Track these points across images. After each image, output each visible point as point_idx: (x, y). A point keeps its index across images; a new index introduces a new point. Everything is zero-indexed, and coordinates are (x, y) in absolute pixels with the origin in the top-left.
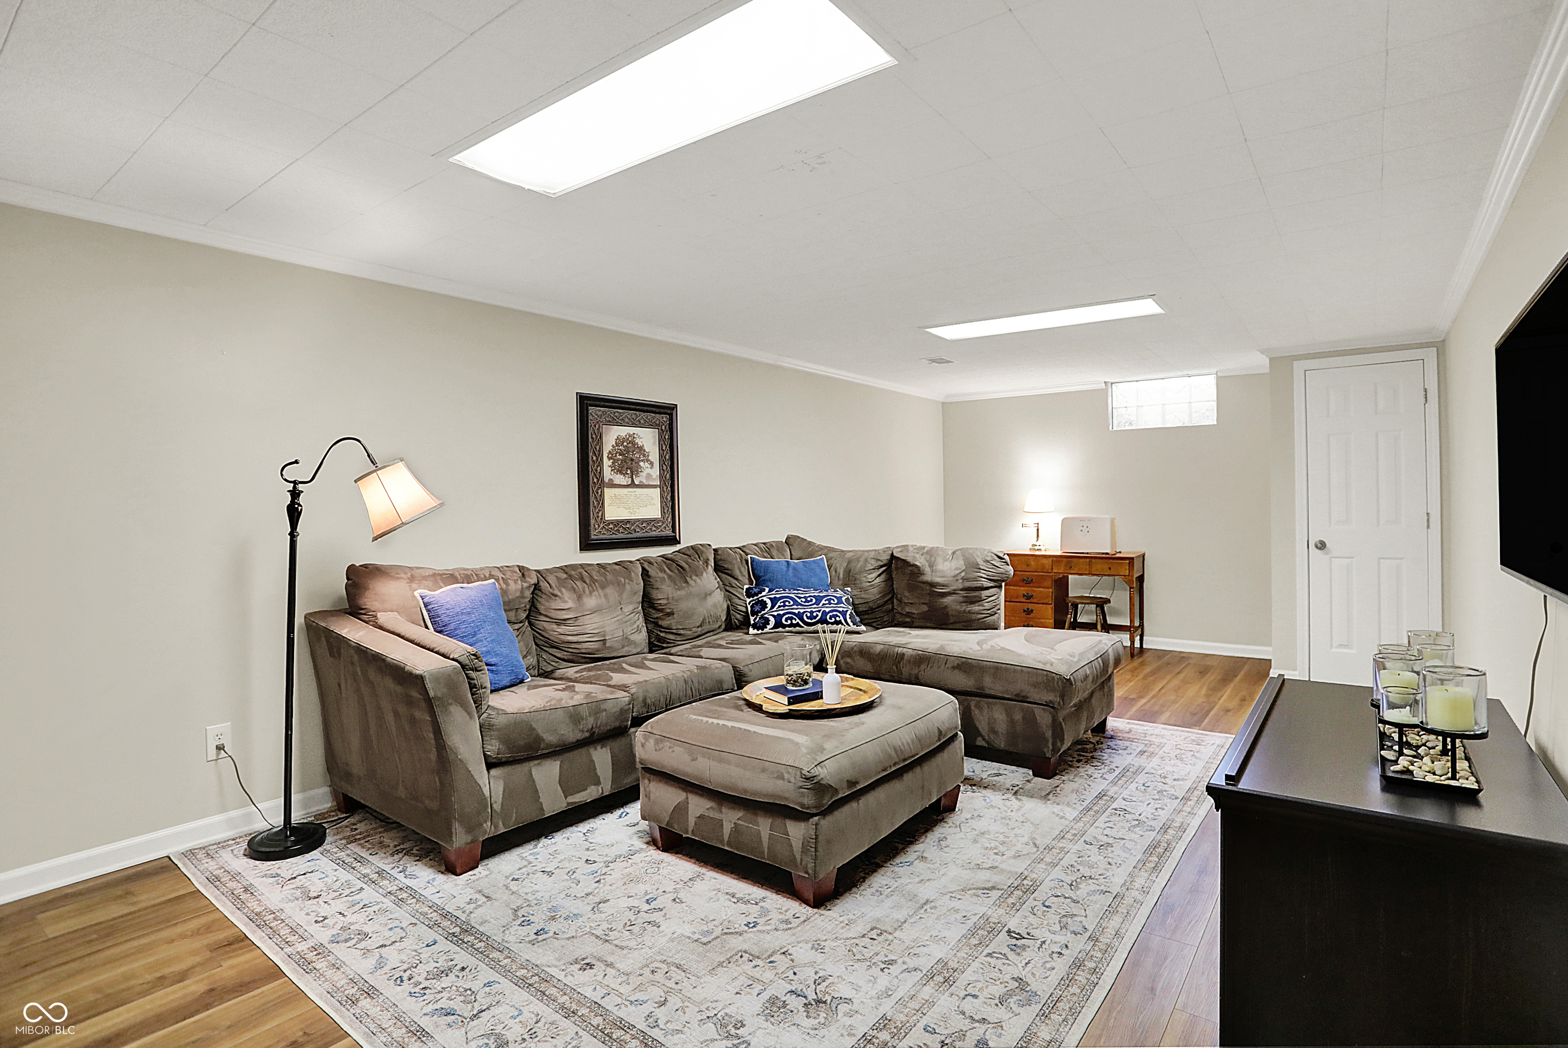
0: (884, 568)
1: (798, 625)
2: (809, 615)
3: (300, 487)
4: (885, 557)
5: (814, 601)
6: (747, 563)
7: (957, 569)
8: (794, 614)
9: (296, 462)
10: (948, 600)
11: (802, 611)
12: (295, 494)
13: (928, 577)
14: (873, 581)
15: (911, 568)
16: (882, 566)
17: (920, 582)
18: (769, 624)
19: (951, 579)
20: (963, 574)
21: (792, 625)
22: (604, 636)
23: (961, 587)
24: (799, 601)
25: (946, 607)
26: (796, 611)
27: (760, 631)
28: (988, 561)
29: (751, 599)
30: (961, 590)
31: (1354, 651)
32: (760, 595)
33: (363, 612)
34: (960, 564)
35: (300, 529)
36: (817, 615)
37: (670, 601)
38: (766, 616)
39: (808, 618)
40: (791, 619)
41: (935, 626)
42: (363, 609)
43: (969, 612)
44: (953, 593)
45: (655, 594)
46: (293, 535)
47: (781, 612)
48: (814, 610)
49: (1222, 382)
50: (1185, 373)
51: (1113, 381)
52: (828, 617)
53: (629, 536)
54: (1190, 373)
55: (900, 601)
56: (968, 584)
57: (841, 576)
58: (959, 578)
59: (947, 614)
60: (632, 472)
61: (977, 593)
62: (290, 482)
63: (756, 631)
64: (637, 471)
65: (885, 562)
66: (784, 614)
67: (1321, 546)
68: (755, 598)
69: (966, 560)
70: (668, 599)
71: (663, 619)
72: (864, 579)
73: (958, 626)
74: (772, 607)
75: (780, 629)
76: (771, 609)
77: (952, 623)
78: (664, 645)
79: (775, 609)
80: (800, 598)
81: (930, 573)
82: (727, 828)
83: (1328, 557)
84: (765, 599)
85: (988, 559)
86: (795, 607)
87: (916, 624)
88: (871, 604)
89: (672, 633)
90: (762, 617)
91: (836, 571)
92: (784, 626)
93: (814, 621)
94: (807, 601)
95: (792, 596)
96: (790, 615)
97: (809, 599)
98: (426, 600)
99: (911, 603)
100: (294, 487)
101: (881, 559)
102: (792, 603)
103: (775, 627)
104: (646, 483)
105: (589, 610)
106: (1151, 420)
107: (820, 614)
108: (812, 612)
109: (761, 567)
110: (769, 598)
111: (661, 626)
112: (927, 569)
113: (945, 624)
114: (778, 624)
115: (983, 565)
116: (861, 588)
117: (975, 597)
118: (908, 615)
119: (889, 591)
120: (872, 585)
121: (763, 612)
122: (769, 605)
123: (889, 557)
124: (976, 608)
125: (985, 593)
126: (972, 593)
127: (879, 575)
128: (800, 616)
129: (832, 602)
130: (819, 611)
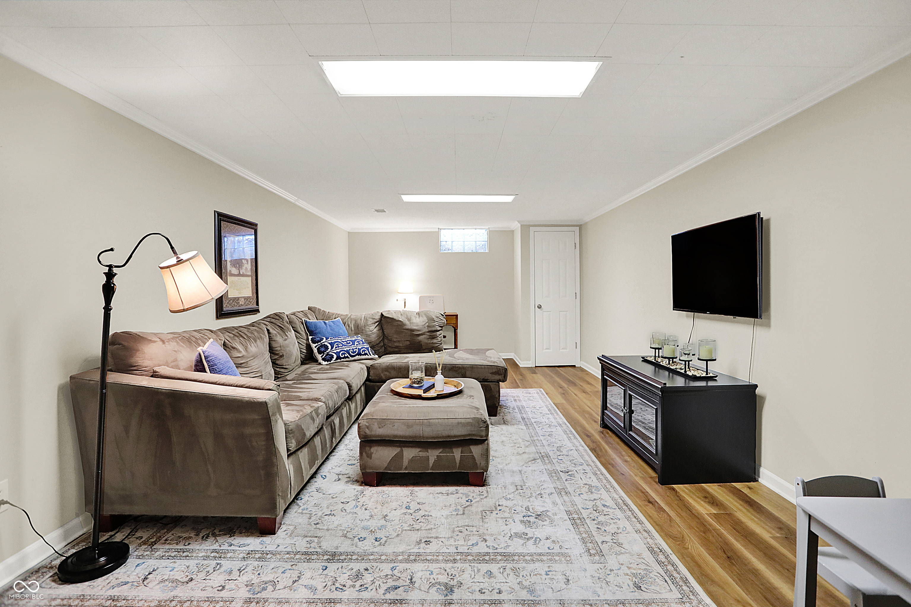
0: (378, 323)
1: (347, 357)
2: (352, 351)
3: (115, 270)
4: (378, 317)
5: (351, 343)
6: (303, 324)
7: (423, 322)
8: (344, 351)
9: (112, 250)
10: (421, 338)
11: (348, 349)
12: (110, 275)
13: (409, 326)
14: (373, 330)
15: (397, 322)
16: (377, 322)
17: (404, 329)
18: (333, 358)
19: (421, 327)
20: (427, 324)
21: (345, 357)
22: (261, 373)
23: (427, 330)
24: (344, 343)
25: (420, 342)
26: (346, 349)
27: (329, 362)
28: (438, 317)
29: (316, 344)
30: (428, 332)
31: (551, 351)
32: (322, 342)
33: (134, 368)
34: (425, 319)
35: (112, 304)
36: (356, 351)
37: (282, 348)
38: (330, 353)
39: (352, 353)
40: (344, 354)
41: (412, 351)
42: (135, 366)
43: (432, 343)
44: (424, 334)
45: (274, 345)
46: (107, 310)
47: (338, 351)
48: (354, 348)
49: (491, 233)
50: (475, 227)
51: (441, 228)
52: (361, 351)
53: (240, 308)
54: (477, 227)
55: (390, 340)
56: (430, 329)
57: (353, 329)
58: (426, 326)
59: (421, 344)
60: (239, 266)
61: (435, 334)
62: (107, 266)
63: (326, 363)
64: (241, 265)
65: (378, 320)
66: (340, 351)
67: (540, 307)
68: (319, 343)
69: (427, 317)
70: (281, 347)
71: (278, 360)
72: (368, 330)
73: (425, 351)
74: (332, 348)
75: (339, 360)
76: (331, 349)
77: (423, 350)
78: (279, 376)
79: (334, 349)
80: (343, 342)
81: (409, 325)
82: (432, 460)
83: (542, 311)
84: (326, 343)
85: (438, 316)
86: (344, 347)
87: (402, 352)
88: (373, 343)
89: (283, 368)
90: (328, 354)
91: (349, 326)
92: (341, 358)
93: (355, 354)
94: (347, 343)
95: (339, 341)
96: (343, 352)
97: (348, 342)
98: (206, 354)
99: (399, 341)
100: (110, 270)
101: (375, 318)
102: (341, 345)
103: (336, 359)
104: (245, 274)
105: (252, 356)
106: (458, 248)
107: (357, 350)
108: (353, 349)
109: (312, 325)
110: (329, 343)
111: (277, 364)
112: (407, 322)
113: (419, 351)
114: (338, 358)
115: (436, 319)
116: (366, 335)
117: (434, 335)
118: (397, 347)
119: (383, 335)
120: (372, 333)
121: (327, 351)
122: (330, 347)
123: (379, 317)
124: (435, 341)
125: (438, 333)
126: (432, 334)
127: (376, 327)
128: (348, 352)
129: (339, 345)
130: (356, 348)
